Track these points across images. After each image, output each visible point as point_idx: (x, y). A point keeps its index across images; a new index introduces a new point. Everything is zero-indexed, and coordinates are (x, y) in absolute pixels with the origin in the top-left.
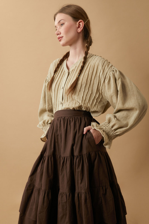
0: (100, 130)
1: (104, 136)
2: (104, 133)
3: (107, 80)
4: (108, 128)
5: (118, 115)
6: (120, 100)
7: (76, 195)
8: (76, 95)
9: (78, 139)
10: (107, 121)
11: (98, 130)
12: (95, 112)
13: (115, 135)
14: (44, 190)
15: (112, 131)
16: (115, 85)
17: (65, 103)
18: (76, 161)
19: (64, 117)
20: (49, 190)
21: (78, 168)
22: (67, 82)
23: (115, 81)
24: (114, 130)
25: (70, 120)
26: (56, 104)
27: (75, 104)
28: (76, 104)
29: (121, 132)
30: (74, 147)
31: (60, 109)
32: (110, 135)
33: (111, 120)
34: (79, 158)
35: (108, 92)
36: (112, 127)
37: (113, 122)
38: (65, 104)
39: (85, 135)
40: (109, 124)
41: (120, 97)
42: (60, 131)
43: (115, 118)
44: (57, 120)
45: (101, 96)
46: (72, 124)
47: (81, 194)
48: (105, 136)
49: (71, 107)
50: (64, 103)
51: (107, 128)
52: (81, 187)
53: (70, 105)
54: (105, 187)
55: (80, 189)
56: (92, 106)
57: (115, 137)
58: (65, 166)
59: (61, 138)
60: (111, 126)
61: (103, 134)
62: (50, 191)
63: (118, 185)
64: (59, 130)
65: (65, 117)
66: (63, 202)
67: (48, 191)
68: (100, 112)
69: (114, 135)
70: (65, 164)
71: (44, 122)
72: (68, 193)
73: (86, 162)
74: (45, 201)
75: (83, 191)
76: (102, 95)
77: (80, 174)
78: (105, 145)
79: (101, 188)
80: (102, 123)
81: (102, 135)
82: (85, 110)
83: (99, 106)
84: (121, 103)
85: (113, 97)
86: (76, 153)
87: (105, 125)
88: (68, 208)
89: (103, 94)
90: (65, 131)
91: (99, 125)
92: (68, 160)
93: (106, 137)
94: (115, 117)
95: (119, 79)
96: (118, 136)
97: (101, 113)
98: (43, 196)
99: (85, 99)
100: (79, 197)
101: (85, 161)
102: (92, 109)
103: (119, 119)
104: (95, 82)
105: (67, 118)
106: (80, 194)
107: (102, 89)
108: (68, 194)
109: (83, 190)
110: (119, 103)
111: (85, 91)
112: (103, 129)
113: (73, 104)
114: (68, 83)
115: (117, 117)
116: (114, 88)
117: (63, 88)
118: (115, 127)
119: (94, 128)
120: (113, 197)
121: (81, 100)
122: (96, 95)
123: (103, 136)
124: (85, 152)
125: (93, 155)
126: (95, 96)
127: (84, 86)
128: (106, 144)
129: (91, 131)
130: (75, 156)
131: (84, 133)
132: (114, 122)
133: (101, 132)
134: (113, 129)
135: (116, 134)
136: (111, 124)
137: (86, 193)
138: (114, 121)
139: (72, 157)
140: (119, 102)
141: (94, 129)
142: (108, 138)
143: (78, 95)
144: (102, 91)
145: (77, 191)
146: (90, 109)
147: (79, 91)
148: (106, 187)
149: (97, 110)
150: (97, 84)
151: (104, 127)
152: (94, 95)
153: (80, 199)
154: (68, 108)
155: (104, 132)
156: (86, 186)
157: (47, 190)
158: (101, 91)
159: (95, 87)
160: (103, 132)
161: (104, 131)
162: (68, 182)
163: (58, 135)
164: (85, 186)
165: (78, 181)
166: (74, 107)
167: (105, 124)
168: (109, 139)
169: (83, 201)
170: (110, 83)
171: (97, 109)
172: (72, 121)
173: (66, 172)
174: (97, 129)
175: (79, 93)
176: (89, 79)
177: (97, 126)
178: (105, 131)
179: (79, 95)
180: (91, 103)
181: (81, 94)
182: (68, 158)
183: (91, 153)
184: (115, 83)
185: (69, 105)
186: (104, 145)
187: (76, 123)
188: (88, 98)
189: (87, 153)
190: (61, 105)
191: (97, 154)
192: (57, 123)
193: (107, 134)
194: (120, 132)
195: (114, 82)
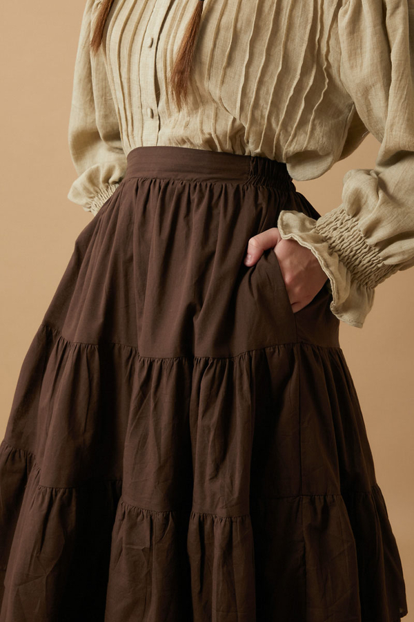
0: (317, 245)
1: (332, 273)
2: (333, 261)
3: (346, 12)
4: (349, 234)
5: (393, 175)
6: (396, 111)
7: (193, 525)
8: (213, 79)
9: (217, 290)
10: (345, 206)
11: (308, 245)
12: (303, 157)
13: (384, 265)
14: (48, 490)
15: (370, 250)
16: (383, 37)
17: (170, 115)
18: (201, 382)
19: (166, 181)
20: (70, 493)
21: (205, 412)
22: (174, 18)
23: (379, 21)
24: (376, 245)
25: (192, 197)
26: (129, 118)
27: (216, 121)
28: (219, 121)
29: (406, 256)
30: (197, 321)
31: (150, 142)
32: (360, 268)
33: (363, 201)
34: (212, 370)
35: (352, 67)
36: (369, 232)
37: (371, 208)
38: (173, 119)
39: (251, 269)
40: (355, 219)
41: (399, 96)
42: (139, 243)
43: (381, 194)
44: (134, 191)
45: (327, 81)
46: (197, 217)
47: (213, 522)
48: (337, 274)
49: (199, 132)
50: (164, 112)
51: (346, 234)
52: (213, 495)
53: (191, 126)
54: (322, 497)
55: (208, 500)
56: (286, 131)
57: (385, 276)
58: (152, 400)
59: (143, 274)
60: (362, 229)
61: (327, 266)
62: (74, 494)
63: (377, 491)
64: (135, 238)
65: (167, 184)
66: (135, 547)
67: (64, 493)
68: (327, 155)
69: (379, 268)
70: (152, 391)
71: (92, 179)
72: (161, 515)
73: (241, 388)
74: (47, 536)
75: (221, 512)
76: (330, 76)
77: (214, 440)
78: (337, 311)
79: (305, 500)
80: (328, 215)
81: (324, 269)
82: (258, 150)
83: (318, 129)
84: (403, 126)
85: (373, 92)
86: (203, 348)
87: (339, 223)
88: (156, 577)
89: (334, 71)
90: (164, 245)
91: (313, 223)
92: (165, 374)
93: (338, 276)
94: (381, 185)
95: (396, 7)
96: (399, 268)
97: (330, 159)
98: (44, 512)
99: (253, 100)
100: (206, 533)
101: (241, 384)
102: (290, 145)
103: (400, 195)
104: (298, 21)
105: (179, 186)
106: (208, 522)
107: (328, 51)
108: (158, 519)
109: (220, 505)
110: (392, 126)
111: (255, 62)
112: (330, 238)
113: (205, 119)
114: (176, 23)
115: (392, 188)
116: (377, 54)
117: (154, 44)
118: (380, 234)
119: (288, 236)
120: (354, 539)
121: (238, 104)
122: (304, 79)
123: (327, 273)
124: (241, 343)
125: (277, 358)
126: (300, 81)
127: (246, 39)
128: (345, 308)
129: (279, 250)
130: (199, 362)
131: (250, 261)
132: (373, 209)
133: (317, 255)
134: (371, 241)
135: (388, 262)
136: (365, 219)
137: (231, 522)
138: (373, 206)
139: (185, 364)
140: (394, 118)
141: (292, 241)
142: (352, 282)
143: (223, 82)
144: (331, 59)
145: (196, 509)
146: (281, 143)
147: (224, 64)
148: (329, 499)
149: (312, 147)
150: (305, 28)
151: (335, 229)
152: (294, 77)
153: (206, 542)
154: (184, 142)
155: (331, 254)
156: (236, 494)
157: (62, 491)
158: (327, 59)
159: (297, 40)
160: (326, 255)
161: (332, 250)
162: (160, 469)
163: (131, 259)
164: (231, 491)
165: (203, 464)
166: (210, 134)
167: (341, 217)
168: (355, 285)
169: (217, 553)
170: (362, 27)
171: (312, 142)
172: (196, 200)
173: (157, 424)
174: (304, 239)
175: (229, 71)
176: (271, 6)
177: (303, 228)
178: (337, 248)
179: (226, 80)
180: (282, 117)
181: (237, 77)
182: (166, 366)
183: (268, 350)
184: (379, 27)
185: (187, 125)
186: (332, 309)
187: (215, 212)
188: (267, 93)
189: (249, 352)
190: (151, 124)
191: (296, 357)
192: (131, 203)
193: (349, 263)
194: (403, 253)
195: (374, 27)
